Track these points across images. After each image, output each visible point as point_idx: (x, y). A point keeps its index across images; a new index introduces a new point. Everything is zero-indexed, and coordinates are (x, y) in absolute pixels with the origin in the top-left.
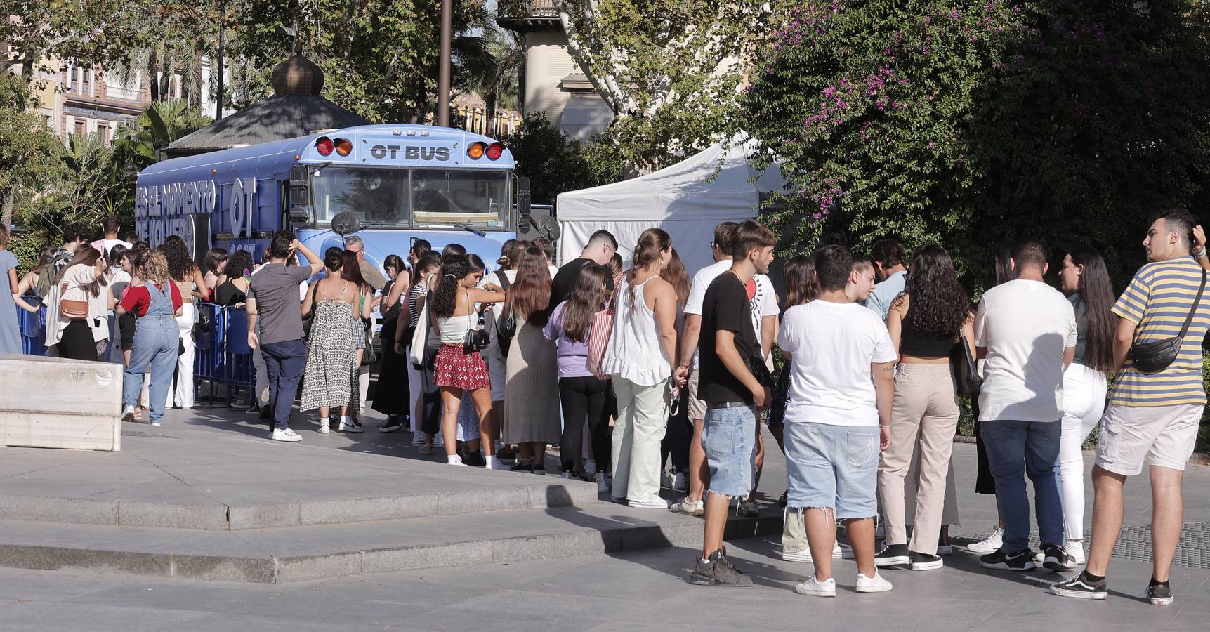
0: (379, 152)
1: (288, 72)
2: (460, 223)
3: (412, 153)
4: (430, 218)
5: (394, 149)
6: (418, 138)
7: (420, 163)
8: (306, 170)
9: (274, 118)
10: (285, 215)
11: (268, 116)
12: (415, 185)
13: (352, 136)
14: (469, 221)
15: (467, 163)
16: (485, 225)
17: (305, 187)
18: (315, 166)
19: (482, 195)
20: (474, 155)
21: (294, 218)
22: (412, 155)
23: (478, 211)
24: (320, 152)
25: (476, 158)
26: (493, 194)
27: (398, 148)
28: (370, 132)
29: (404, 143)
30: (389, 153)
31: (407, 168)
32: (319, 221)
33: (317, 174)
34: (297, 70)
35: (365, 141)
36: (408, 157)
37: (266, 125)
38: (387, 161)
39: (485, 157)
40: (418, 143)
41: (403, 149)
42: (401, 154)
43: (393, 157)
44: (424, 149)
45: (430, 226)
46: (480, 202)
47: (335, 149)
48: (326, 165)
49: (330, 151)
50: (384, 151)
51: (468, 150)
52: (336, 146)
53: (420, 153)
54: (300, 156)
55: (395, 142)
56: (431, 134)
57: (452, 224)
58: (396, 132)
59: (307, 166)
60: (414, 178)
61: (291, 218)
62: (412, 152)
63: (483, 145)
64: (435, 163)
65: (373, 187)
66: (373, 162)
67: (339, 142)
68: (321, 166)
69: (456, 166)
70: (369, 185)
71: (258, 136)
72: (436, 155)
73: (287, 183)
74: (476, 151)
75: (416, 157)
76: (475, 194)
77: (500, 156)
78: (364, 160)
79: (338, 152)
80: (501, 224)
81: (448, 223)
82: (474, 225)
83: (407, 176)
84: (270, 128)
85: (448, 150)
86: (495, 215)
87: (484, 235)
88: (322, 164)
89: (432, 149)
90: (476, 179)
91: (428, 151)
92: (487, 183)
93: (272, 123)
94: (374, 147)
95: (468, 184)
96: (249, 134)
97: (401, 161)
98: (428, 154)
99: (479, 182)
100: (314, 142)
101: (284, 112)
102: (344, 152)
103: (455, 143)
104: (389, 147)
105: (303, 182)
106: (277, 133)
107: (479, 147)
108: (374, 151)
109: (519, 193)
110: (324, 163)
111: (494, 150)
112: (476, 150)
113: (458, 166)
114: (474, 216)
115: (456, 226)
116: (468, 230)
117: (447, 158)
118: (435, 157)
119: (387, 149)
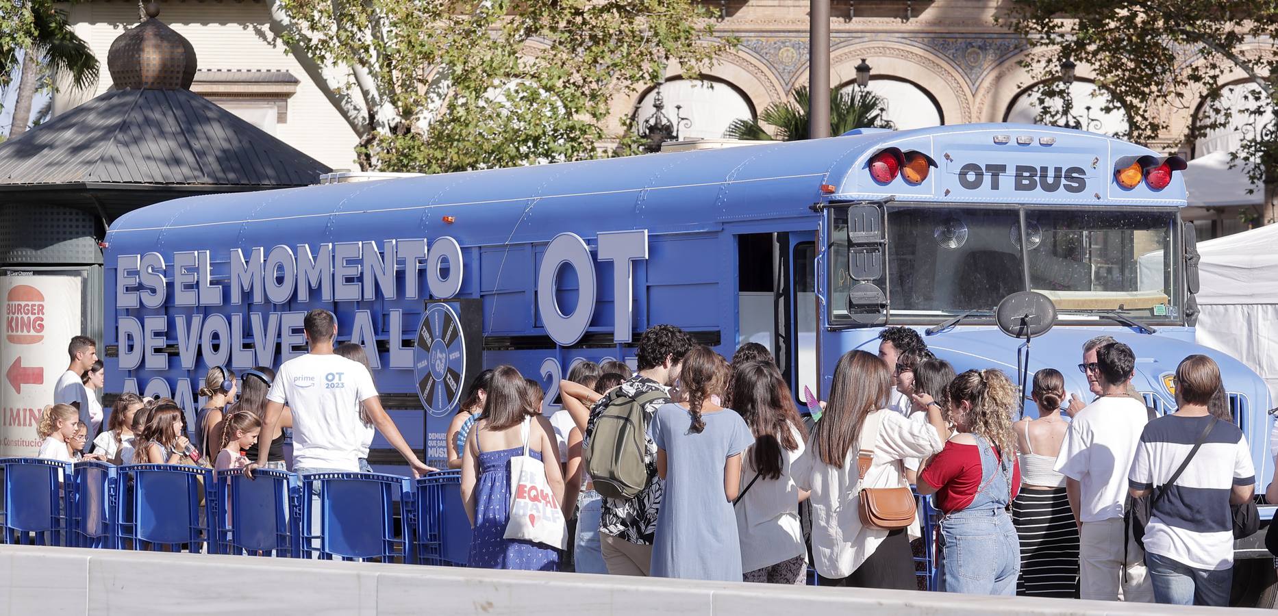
0: (971, 177)
1: (142, 50)
2: (1108, 311)
3: (1026, 178)
4: (1060, 302)
5: (997, 170)
6: (1035, 149)
7: (1039, 198)
9: (135, 132)
11: (124, 127)
12: (1030, 237)
13: (928, 145)
14: (1121, 307)
15: (1114, 198)
16: (1147, 314)
17: (880, 244)
20: (1126, 182)
21: (860, 306)
22: (1026, 182)
24: (875, 177)
25: (1128, 188)
27: (1003, 168)
28: (953, 137)
29: (1012, 159)
30: (987, 178)
31: (1017, 207)
34: (157, 46)
35: (945, 156)
36: (1019, 187)
37: (126, 144)
38: (984, 196)
39: (1143, 186)
40: (1035, 159)
41: (1011, 171)
42: (1007, 181)
43: (995, 186)
44: (1044, 170)
45: (1061, 317)
47: (899, 171)
48: (886, 203)
49: (892, 175)
50: (980, 175)
51: (1117, 173)
52: (901, 165)
53: (1037, 179)
54: (836, 186)
55: (997, 158)
56: (1057, 142)
57: (1096, 312)
58: (1001, 138)
60: (1028, 226)
62: (1027, 176)
64: (1062, 198)
65: (953, 245)
66: (962, 196)
69: (1097, 202)
70: (948, 241)
71: (120, 163)
72: (1063, 181)
74: (1132, 175)
75: (1031, 187)
77: (1168, 184)
78: (947, 192)
79: (906, 178)
81: (1091, 312)
82: (1133, 314)
83: (1019, 222)
84: (134, 148)
85: (1083, 172)
86: (1162, 294)
89: (1058, 170)
91: (1051, 173)
93: (136, 141)
94: (964, 168)
96: (102, 159)
97: (1006, 194)
98: (1050, 180)
100: (866, 158)
101: (147, 121)
102: (915, 177)
103: (1093, 160)
104: (989, 167)
106: (149, 158)
107: (1138, 165)
108: (963, 174)
110: (883, 200)
111: (1158, 173)
112: (1130, 173)
113: (1101, 202)
114: (1129, 297)
115: (1103, 317)
116: (1124, 324)
117: (1082, 187)
118: (1062, 186)
119: (984, 171)
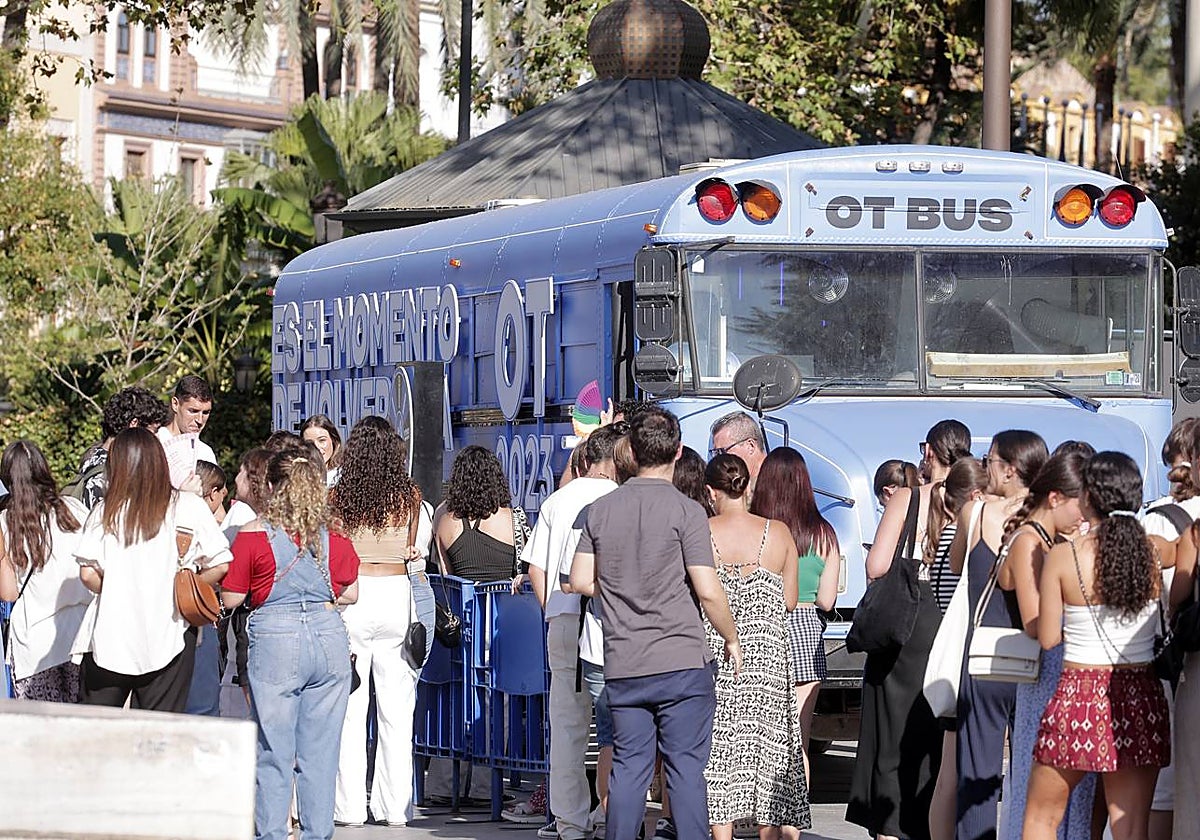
0: (844, 213)
1: (625, 25)
2: (1041, 379)
3: (923, 213)
4: (968, 368)
5: (880, 204)
6: (936, 178)
7: (942, 237)
8: (673, 257)
9: (595, 135)
10: (623, 364)
11: (581, 130)
12: (930, 290)
13: (780, 175)
14: (1060, 374)
15: (1055, 237)
16: (1099, 382)
17: (672, 297)
18: (694, 249)
19: (1091, 310)
20: (1070, 217)
21: (646, 372)
22: (921, 218)
23: (1081, 351)
24: (707, 215)
25: (1076, 224)
26: (1115, 307)
27: (890, 201)
28: (821, 165)
29: (903, 191)
30: (867, 215)
31: (912, 249)
32: (703, 379)
33: (698, 266)
34: (647, 19)
35: (810, 188)
36: (913, 224)
37: (575, 153)
38: (862, 235)
39: (1095, 222)
40: (937, 190)
41: (902, 205)
42: (895, 218)
43: (879, 224)
44: (949, 203)
45: (968, 387)
46: (1084, 326)
47: (739, 206)
48: (719, 245)
49: (729, 212)
50: (856, 210)
51: (1057, 205)
52: (742, 200)
53: (941, 214)
54: (658, 225)
55: (881, 188)
56: (968, 168)
57: (1022, 380)
58: (884, 165)
59: (674, 248)
60: (928, 273)
61: (638, 373)
62: (922, 211)
63: (1091, 191)
64: (976, 237)
65: (832, 296)
66: (829, 236)
67: (748, 190)
68: (709, 247)
69: (1027, 242)
70: (822, 291)
71: (558, 178)
72: (979, 217)
73: (627, 289)
74: (1076, 207)
75: (932, 224)
76: (1074, 307)
77: (1132, 218)
78: (810, 232)
79: (749, 215)
80: (1136, 381)
82: (1073, 383)
83: (913, 268)
84: (584, 159)
85: (1009, 205)
86: (1122, 358)
87: (1096, 408)
88: (709, 242)
89: (970, 203)
90: (1075, 273)
91: (960, 207)
92: (1101, 282)
93: (590, 147)
94: (833, 201)
95: (1057, 286)
96: (535, 173)
97: (896, 232)
98: (959, 216)
99: (1083, 281)
100: (691, 191)
101: (618, 121)
102: (762, 214)
103: (1023, 189)
104: (868, 201)
105: (664, 287)
106: (601, 171)
107: (1083, 196)
108: (832, 209)
109: (1179, 305)
110: (714, 241)
111: (1116, 205)
112: (1075, 205)
113: (1033, 243)
114: (1072, 363)
115: (1030, 386)
116: (1059, 395)
117: (1006, 224)
118: (976, 221)
119: (862, 206)
